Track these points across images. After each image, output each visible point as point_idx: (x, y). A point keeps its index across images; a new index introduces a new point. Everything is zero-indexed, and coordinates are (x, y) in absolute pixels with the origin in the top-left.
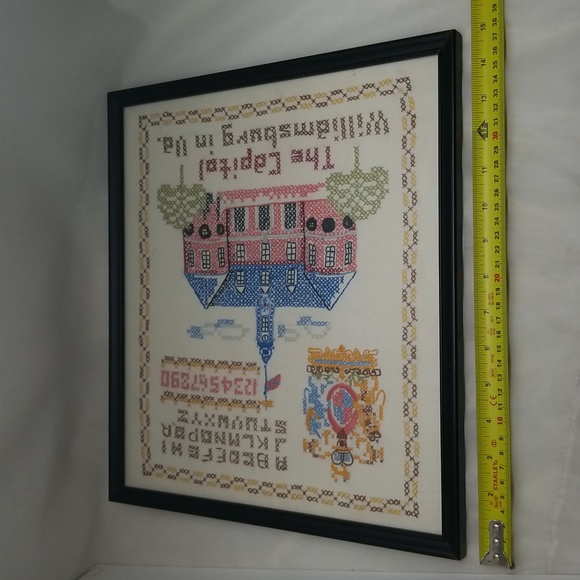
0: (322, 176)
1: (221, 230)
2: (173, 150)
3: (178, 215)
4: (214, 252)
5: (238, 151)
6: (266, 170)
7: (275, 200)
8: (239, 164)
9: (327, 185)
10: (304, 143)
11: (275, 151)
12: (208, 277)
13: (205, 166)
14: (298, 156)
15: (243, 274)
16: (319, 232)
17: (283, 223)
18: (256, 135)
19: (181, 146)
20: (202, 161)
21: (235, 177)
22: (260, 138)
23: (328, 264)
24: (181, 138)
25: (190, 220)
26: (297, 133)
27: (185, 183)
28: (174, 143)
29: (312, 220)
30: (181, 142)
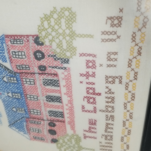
0: (80, 133)
1: (42, 69)
2: (108, 28)
3: (50, 30)
4: (25, 61)
5: (100, 86)
6: (85, 103)
7: (65, 107)
8: (90, 86)
9: (74, 134)
10: (100, 128)
11: (98, 111)
12: (6, 54)
13: (91, 58)
14: (93, 123)
15: (16, 82)
16: (49, 128)
17: (51, 109)
18: (110, 100)
19: (111, 37)
20: (95, 56)
21: (81, 82)
22: (107, 102)
23: (31, 129)
24: (119, 37)
25: (47, 43)
26: (107, 124)
27: (77, 38)
28: (115, 29)
29: (54, 125)
30: (115, 37)
